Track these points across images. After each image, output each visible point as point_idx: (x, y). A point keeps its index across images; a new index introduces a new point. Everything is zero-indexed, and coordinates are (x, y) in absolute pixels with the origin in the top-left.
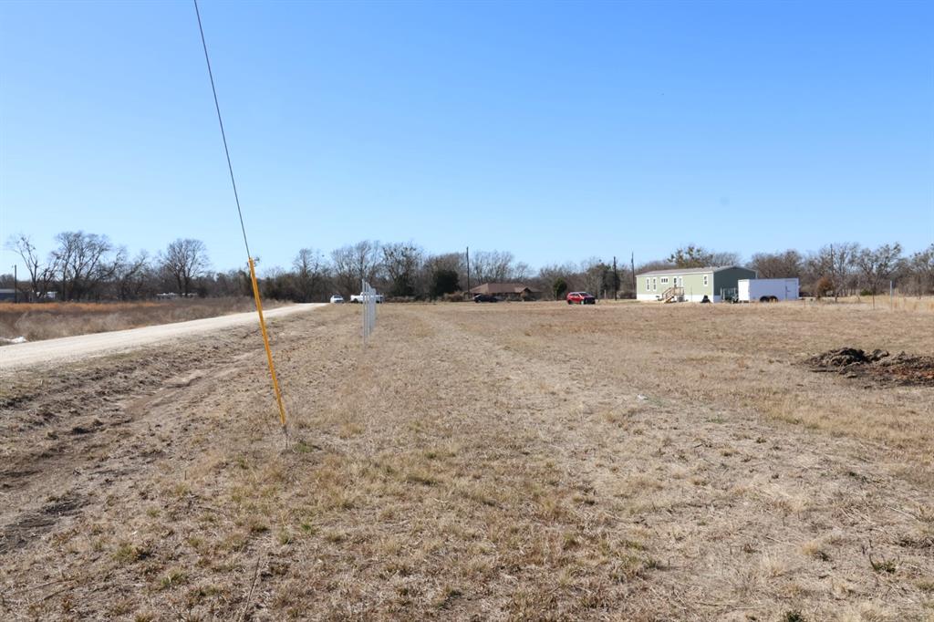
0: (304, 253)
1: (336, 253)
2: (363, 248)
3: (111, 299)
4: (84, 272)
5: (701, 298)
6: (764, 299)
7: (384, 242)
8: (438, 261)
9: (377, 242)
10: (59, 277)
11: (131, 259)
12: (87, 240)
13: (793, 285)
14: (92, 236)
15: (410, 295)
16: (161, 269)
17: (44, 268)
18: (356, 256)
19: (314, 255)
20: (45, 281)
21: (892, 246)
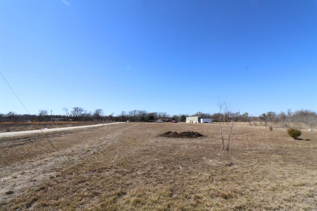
0: (123, 112)
1: (129, 112)
2: (135, 111)
3: (83, 121)
4: (78, 115)
5: (195, 122)
6: (205, 122)
7: (139, 110)
8: (150, 114)
9: (138, 110)
10: (73, 116)
11: (88, 113)
12: (79, 109)
13: (211, 120)
14: (80, 108)
15: (143, 121)
16: (94, 115)
17: (70, 114)
18: (133, 113)
19: (125, 112)
20: (70, 117)
21: (238, 112)
